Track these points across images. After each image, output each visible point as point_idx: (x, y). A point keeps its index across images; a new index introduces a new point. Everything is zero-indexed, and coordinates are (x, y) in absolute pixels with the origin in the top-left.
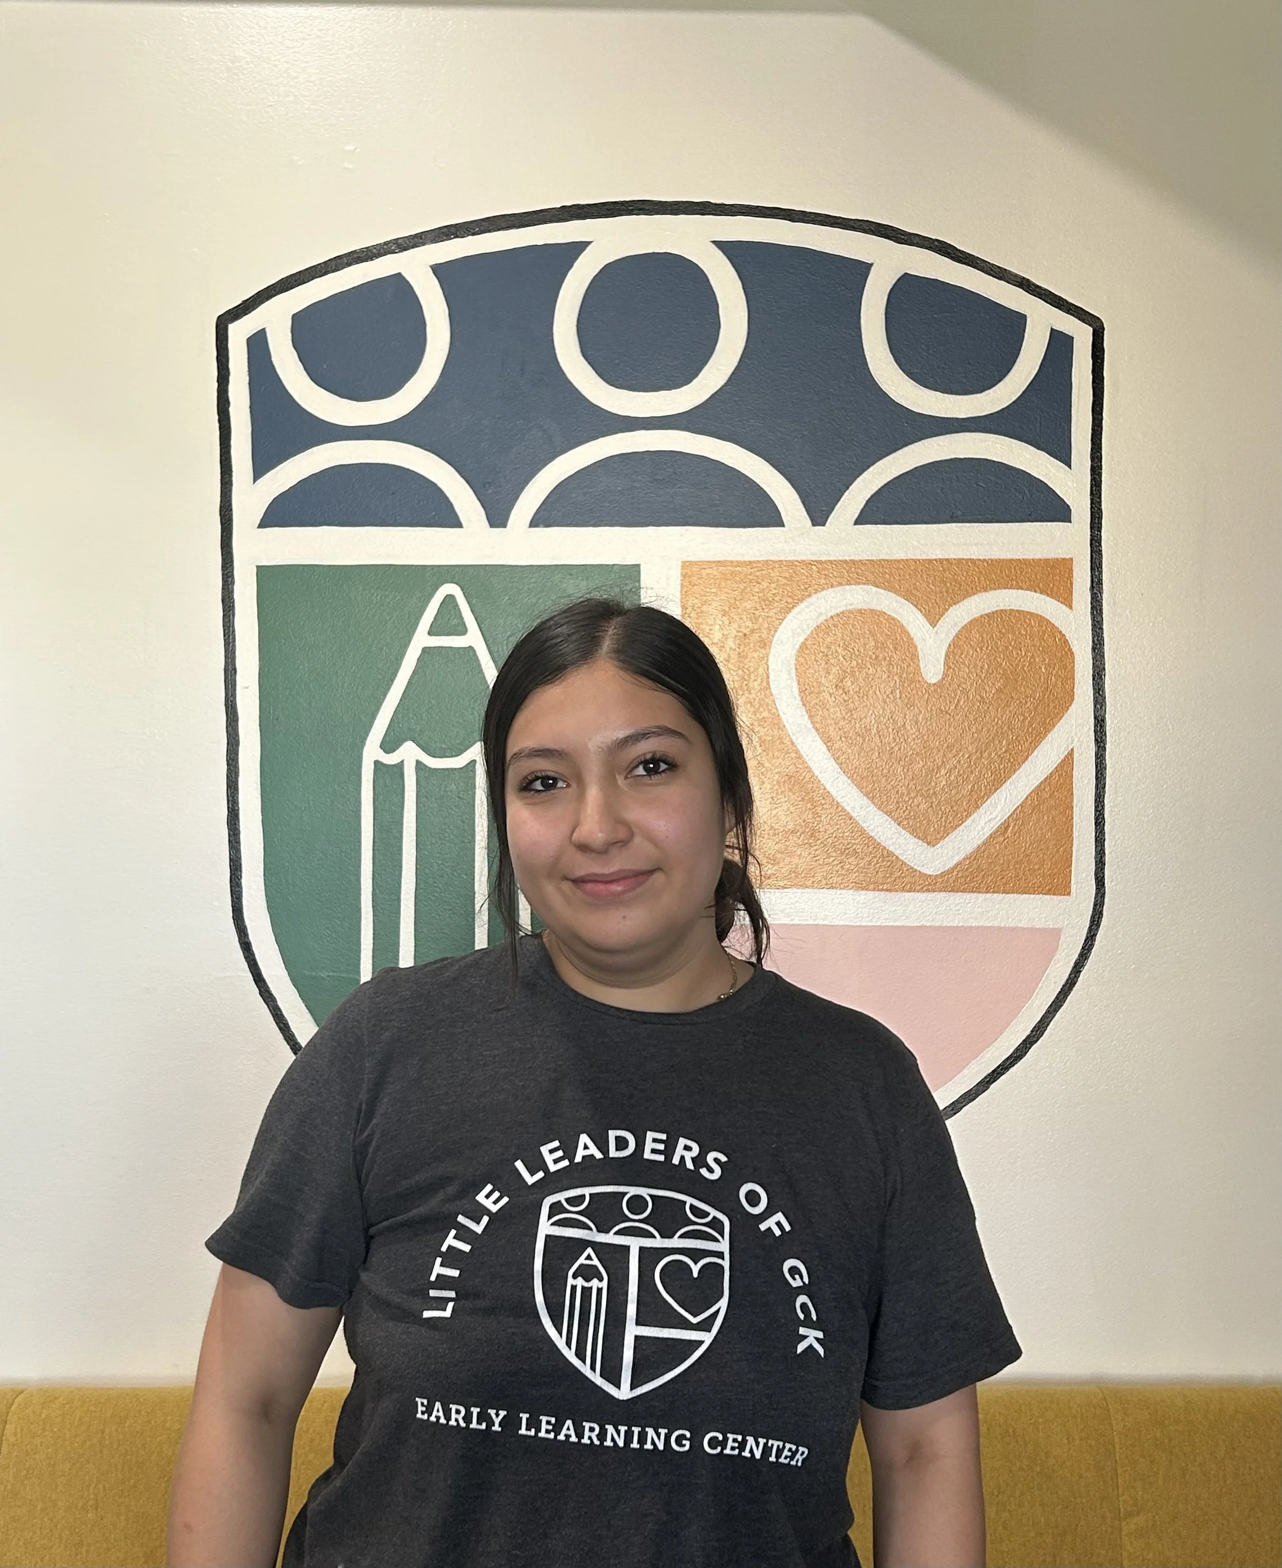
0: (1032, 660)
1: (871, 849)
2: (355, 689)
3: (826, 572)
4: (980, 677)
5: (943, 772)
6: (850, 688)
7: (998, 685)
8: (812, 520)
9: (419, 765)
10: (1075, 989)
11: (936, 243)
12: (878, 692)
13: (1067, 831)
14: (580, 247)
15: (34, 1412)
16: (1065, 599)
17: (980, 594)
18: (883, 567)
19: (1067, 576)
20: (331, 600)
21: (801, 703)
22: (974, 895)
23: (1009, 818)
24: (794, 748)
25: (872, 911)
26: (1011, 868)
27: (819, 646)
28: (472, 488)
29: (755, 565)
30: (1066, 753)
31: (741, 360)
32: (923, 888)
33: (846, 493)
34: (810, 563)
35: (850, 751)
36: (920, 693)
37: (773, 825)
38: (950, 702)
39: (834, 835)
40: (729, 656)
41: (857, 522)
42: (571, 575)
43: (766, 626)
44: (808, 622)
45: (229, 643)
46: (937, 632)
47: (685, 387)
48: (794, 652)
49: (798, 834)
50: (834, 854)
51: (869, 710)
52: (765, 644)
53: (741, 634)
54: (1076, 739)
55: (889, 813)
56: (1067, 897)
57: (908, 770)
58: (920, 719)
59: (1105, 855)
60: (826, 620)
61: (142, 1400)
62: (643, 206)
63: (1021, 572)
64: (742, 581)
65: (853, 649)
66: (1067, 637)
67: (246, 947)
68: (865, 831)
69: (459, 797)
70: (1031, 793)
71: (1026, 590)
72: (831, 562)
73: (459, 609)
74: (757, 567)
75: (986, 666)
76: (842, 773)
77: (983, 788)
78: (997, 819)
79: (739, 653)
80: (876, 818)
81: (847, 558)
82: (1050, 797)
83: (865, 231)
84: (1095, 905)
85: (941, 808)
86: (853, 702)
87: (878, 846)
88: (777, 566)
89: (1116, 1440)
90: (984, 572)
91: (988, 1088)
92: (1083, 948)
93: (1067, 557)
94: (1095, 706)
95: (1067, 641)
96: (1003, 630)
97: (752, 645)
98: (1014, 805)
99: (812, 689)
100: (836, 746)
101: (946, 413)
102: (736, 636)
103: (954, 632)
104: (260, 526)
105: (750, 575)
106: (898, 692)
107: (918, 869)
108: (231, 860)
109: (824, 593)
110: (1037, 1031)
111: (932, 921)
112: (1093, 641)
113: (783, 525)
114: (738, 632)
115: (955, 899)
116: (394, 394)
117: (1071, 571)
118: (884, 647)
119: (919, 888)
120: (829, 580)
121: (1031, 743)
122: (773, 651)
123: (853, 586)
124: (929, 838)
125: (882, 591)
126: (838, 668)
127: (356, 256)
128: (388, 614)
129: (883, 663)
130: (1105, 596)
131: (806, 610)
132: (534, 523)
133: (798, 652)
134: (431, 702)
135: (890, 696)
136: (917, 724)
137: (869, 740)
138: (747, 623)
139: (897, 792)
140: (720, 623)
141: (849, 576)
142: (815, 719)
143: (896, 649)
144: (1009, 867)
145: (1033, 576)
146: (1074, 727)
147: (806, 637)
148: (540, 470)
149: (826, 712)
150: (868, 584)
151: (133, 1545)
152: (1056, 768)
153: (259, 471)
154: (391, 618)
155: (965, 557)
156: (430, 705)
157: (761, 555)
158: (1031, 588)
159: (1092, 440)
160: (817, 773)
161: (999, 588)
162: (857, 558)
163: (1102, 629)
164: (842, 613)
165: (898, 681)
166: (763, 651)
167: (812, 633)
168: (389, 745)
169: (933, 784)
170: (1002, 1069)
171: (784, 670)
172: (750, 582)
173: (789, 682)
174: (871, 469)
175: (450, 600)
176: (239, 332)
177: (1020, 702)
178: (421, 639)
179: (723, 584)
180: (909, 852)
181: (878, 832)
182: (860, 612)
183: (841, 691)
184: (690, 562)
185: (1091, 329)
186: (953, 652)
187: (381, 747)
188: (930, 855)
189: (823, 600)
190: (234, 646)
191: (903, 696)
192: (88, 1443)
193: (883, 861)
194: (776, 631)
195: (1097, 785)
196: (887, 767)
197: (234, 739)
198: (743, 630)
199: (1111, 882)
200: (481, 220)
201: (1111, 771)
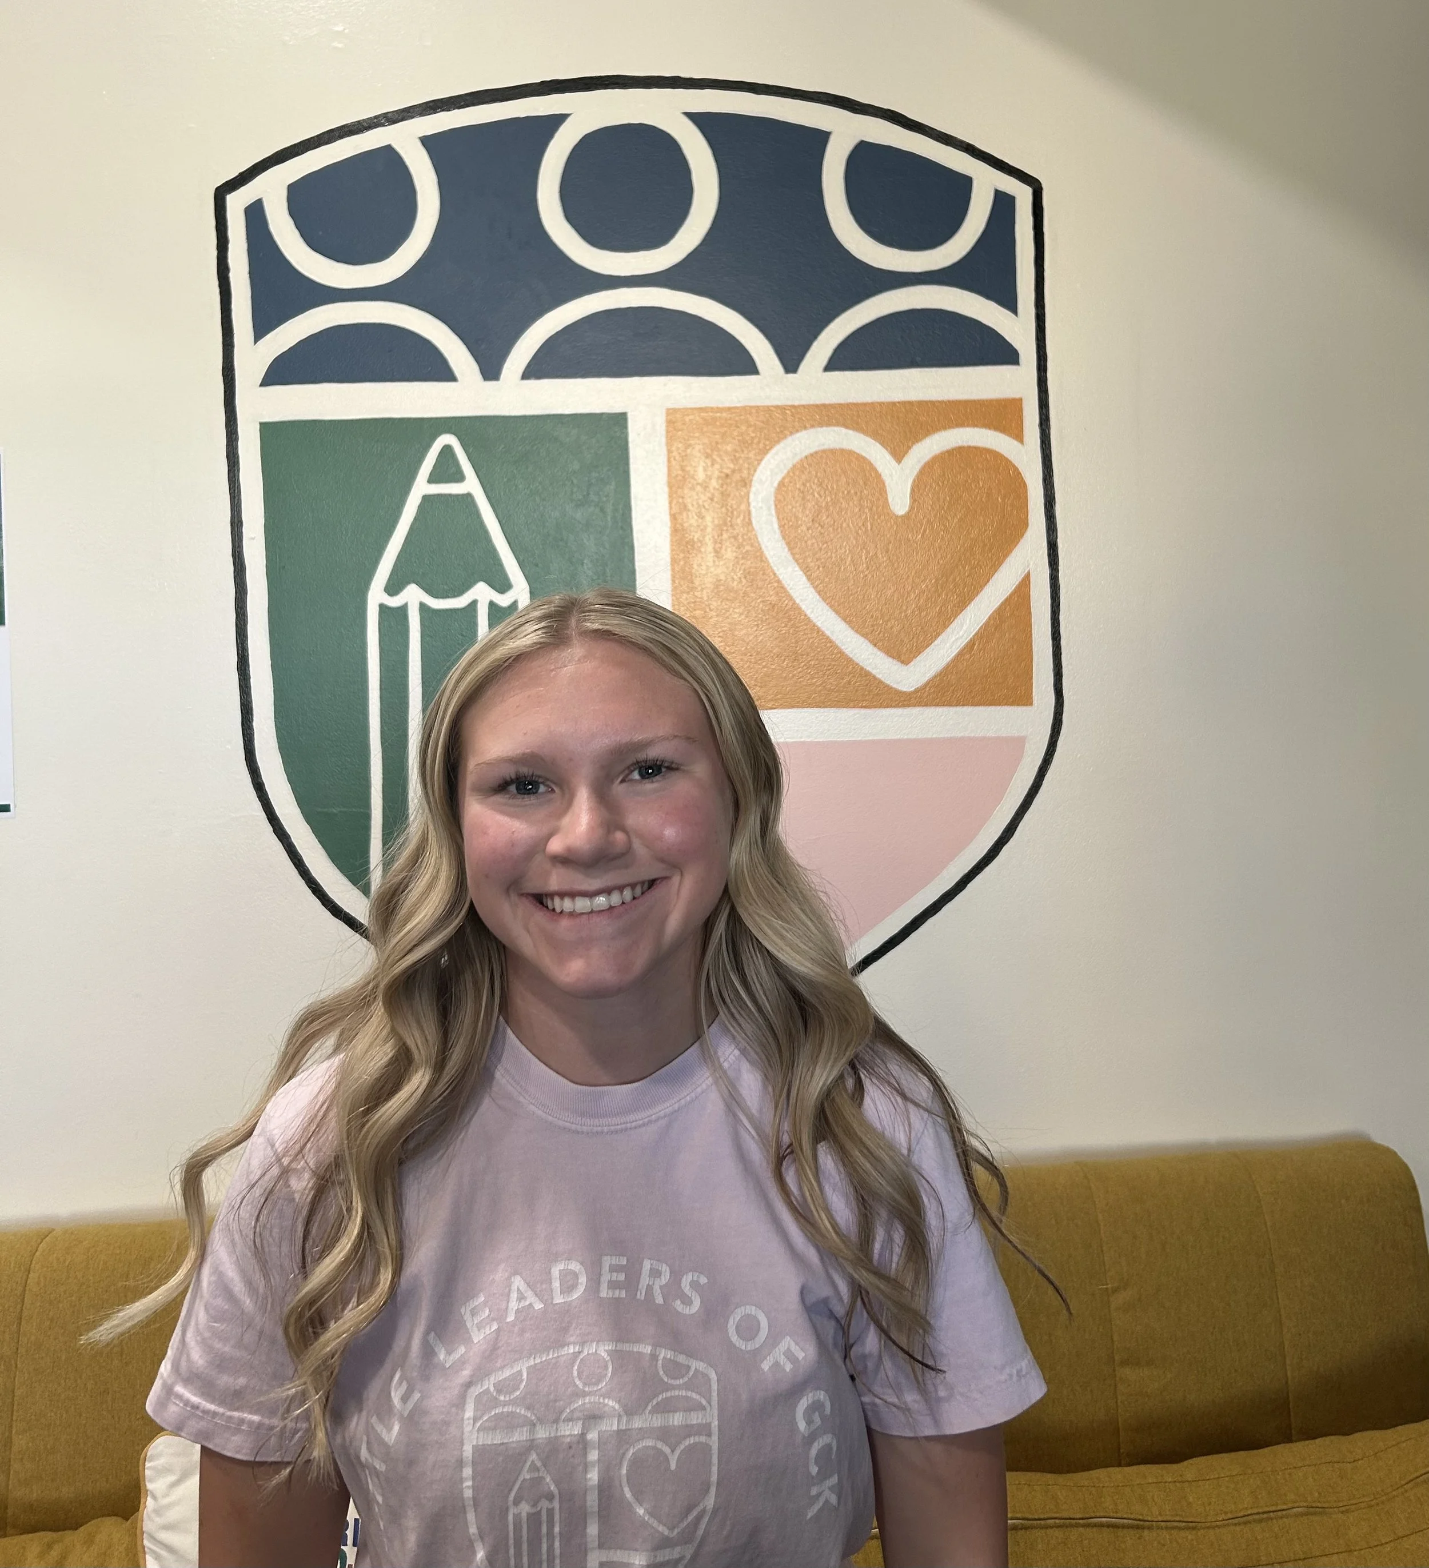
5: (913, 596)
6: (826, 522)
9: (423, 607)
10: (1039, 792)
15: (58, 1259)
34: (782, 409)
35: (827, 580)
36: (889, 524)
40: (713, 495)
42: (562, 423)
43: (746, 465)
45: (235, 497)
48: (773, 490)
52: (746, 483)
55: (865, 636)
56: (1028, 708)
59: (1062, 667)
64: (722, 426)
69: (462, 635)
89: (1100, 1217)
91: (965, 887)
96: (962, 465)
97: (733, 485)
100: (814, 575)
103: (918, 468)
104: (262, 385)
108: (242, 704)
109: (798, 435)
117: (1021, 410)
121: (991, 568)
122: (753, 489)
125: (851, 432)
127: (346, 129)
130: (1051, 432)
132: (527, 375)
136: (887, 552)
139: (872, 616)
147: (783, 475)
157: (739, 402)
160: (798, 601)
162: (827, 402)
163: (1051, 461)
164: (816, 453)
166: (744, 490)
168: (393, 587)
169: (904, 608)
175: (447, 450)
176: (237, 203)
178: (421, 487)
179: (705, 429)
182: (833, 451)
183: (817, 525)
189: (797, 442)
190: (240, 500)
191: (874, 527)
192: (112, 1288)
194: (755, 471)
199: (1069, 692)
200: (466, 95)
201: (1064, 590)
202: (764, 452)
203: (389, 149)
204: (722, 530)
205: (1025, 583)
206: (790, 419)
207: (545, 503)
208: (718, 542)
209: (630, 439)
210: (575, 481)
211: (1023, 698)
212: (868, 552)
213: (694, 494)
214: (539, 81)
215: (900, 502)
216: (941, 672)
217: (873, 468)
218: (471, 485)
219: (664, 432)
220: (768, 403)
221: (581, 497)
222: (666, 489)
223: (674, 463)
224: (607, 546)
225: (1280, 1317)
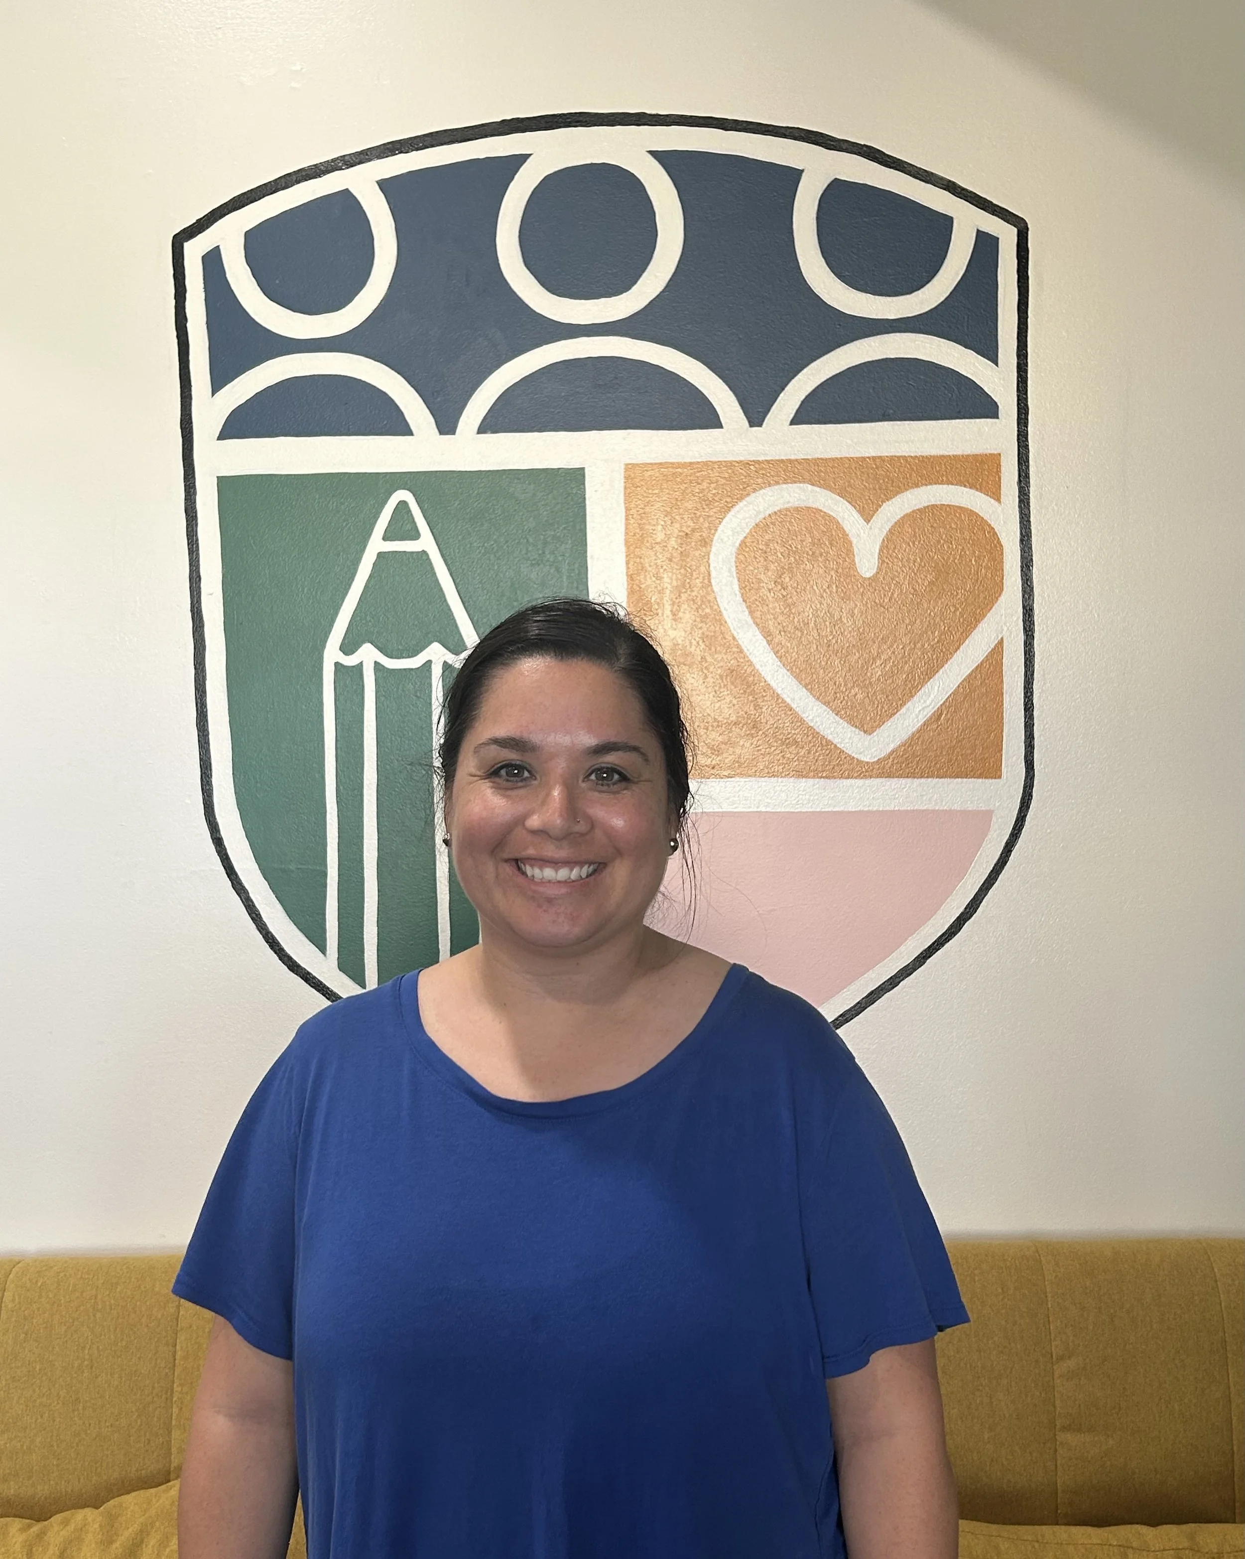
0: (963, 553)
1: (810, 738)
2: (314, 593)
3: (764, 472)
4: (913, 571)
5: (878, 663)
6: (789, 584)
8: (749, 422)
10: (1006, 867)
12: (815, 587)
13: (998, 717)
14: (520, 160)
15: (31, 1280)
18: (818, 466)
19: (995, 470)
20: (289, 508)
22: (909, 780)
23: (941, 705)
24: (736, 643)
25: (812, 798)
26: (944, 753)
27: (758, 543)
30: (996, 642)
31: (678, 266)
32: (861, 774)
33: (782, 395)
34: (747, 464)
35: (789, 645)
37: (716, 717)
38: (885, 595)
39: (775, 726)
41: (792, 423)
42: (518, 479)
43: (707, 525)
44: (747, 520)
46: (871, 528)
48: (734, 550)
49: (741, 725)
50: (775, 744)
52: (706, 543)
54: (1005, 629)
55: (827, 704)
57: (845, 662)
58: (856, 611)
59: (1034, 738)
60: (765, 519)
62: (581, 119)
63: (951, 468)
64: (682, 482)
65: (791, 546)
66: (996, 530)
67: (218, 842)
68: (804, 721)
70: (963, 681)
71: (956, 485)
72: (768, 462)
74: (697, 468)
75: (918, 559)
76: (782, 666)
77: (917, 678)
78: (931, 707)
80: (815, 709)
81: (784, 458)
82: (981, 684)
84: (1025, 787)
85: (876, 698)
86: (791, 597)
87: (816, 734)
88: (717, 466)
89: (1049, 1288)
90: (915, 468)
91: (924, 963)
92: (1014, 829)
93: (996, 453)
94: (1023, 596)
95: (996, 533)
98: (947, 693)
99: (752, 585)
100: (776, 640)
101: (877, 315)
102: (678, 536)
104: (221, 437)
105: (690, 476)
106: (834, 586)
107: (856, 756)
108: (201, 760)
109: (762, 492)
110: (970, 909)
111: (869, 806)
113: (721, 427)
114: (680, 531)
115: (891, 784)
117: (999, 465)
119: (856, 775)
120: (767, 480)
121: (962, 634)
122: (714, 549)
123: (790, 485)
124: (865, 726)
125: (818, 489)
126: (776, 564)
127: (304, 174)
128: (344, 521)
129: (820, 559)
130: (1032, 489)
131: (745, 508)
132: (482, 430)
133: (738, 549)
134: (387, 605)
135: (827, 590)
136: (852, 617)
137: (807, 634)
138: (689, 523)
140: (663, 523)
141: (786, 475)
143: (831, 544)
144: (941, 753)
145: (963, 472)
146: (1003, 617)
147: (745, 535)
148: (485, 378)
149: (765, 608)
150: (804, 482)
152: (987, 656)
154: (347, 525)
155: (898, 454)
156: (386, 608)
159: (1018, 338)
160: (758, 667)
161: (931, 484)
162: (793, 457)
163: (1030, 522)
164: (780, 511)
165: (834, 576)
168: (348, 647)
170: (937, 945)
172: (691, 482)
173: (731, 579)
174: (805, 370)
176: (194, 250)
177: (952, 594)
178: (376, 545)
179: (665, 486)
180: (847, 741)
181: (816, 722)
182: (797, 509)
183: (779, 587)
184: (633, 465)
186: (887, 546)
187: (340, 649)
188: (866, 743)
189: (761, 500)
190: (198, 554)
191: (840, 590)
193: (821, 750)
194: (716, 530)
195: (1026, 672)
196: (825, 659)
198: (684, 529)
199: (1041, 764)
200: (424, 135)
201: (1039, 658)
203: (346, 194)
204: (680, 592)
205: (998, 650)
207: (499, 561)
208: (676, 605)
209: (587, 496)
210: (531, 540)
212: (832, 616)
213: (652, 553)
214: (499, 120)
216: (906, 742)
217: (839, 527)
218: (426, 543)
219: (622, 489)
221: (536, 556)
222: (624, 549)
225: (1230, 1393)
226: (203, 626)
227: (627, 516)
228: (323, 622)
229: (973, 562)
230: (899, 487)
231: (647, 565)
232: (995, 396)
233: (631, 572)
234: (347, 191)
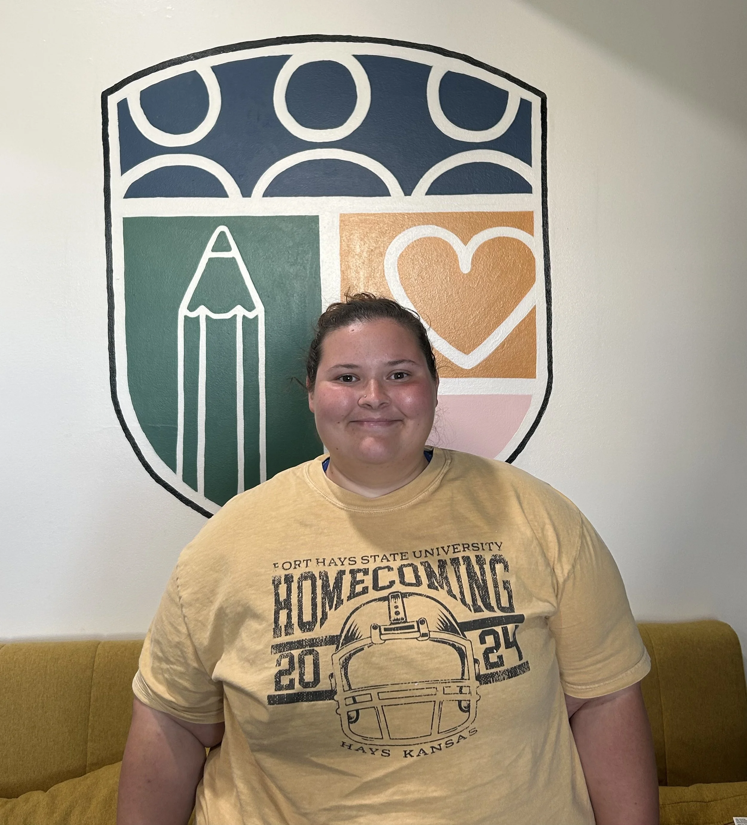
2: (174, 279)
4: (489, 270)
7: (498, 274)
10: (539, 425)
11: (463, 56)
12: (439, 278)
13: (533, 346)
14: (286, 58)
15: (10, 657)
16: (530, 232)
17: (488, 229)
18: (440, 216)
21: (400, 284)
22: (488, 379)
27: (409, 255)
28: (233, 177)
29: (376, 215)
30: (532, 308)
33: (421, 180)
34: (403, 215)
35: (425, 308)
36: (459, 278)
40: (364, 260)
41: (427, 194)
42: (284, 221)
43: (382, 245)
46: (467, 248)
47: (340, 127)
48: (397, 258)
51: (434, 287)
52: (382, 254)
53: (370, 250)
56: (534, 379)
58: (460, 291)
59: (553, 358)
60: (412, 243)
61: (67, 649)
62: (318, 38)
63: (508, 218)
64: (370, 223)
67: (118, 412)
69: (229, 334)
71: (511, 227)
72: (414, 213)
73: (227, 238)
79: (369, 259)
81: (422, 212)
82: (525, 329)
83: (428, 50)
84: (548, 383)
94: (546, 284)
97: (375, 255)
98: (507, 333)
104: (125, 197)
106: (448, 278)
108: (110, 368)
109: (411, 229)
112: (544, 252)
113: (390, 195)
115: (479, 381)
116: (193, 131)
118: (441, 256)
121: (514, 303)
122: (386, 258)
127: (172, 62)
130: (549, 230)
132: (265, 195)
133: (399, 258)
136: (458, 293)
140: (360, 244)
142: (408, 292)
144: (505, 365)
149: (413, 288)
151: (62, 726)
153: (124, 170)
157: (380, 210)
158: (512, 226)
161: (498, 226)
162: (427, 212)
163: (548, 246)
164: (420, 239)
167: (405, 249)
168: (192, 307)
169: (467, 323)
171: (392, 268)
174: (433, 168)
175: (222, 234)
178: (208, 254)
179: (361, 225)
181: (440, 348)
182: (429, 238)
185: (540, 99)
186: (476, 258)
190: (112, 258)
191: (451, 280)
192: (39, 673)
194: (387, 248)
197: (112, 306)
198: (371, 248)
199: (556, 371)
200: (236, 44)
201: (554, 316)
202: (393, 237)
205: (533, 311)
206: (407, 220)
209: (320, 230)
210: (290, 252)
211: (531, 374)
213: (354, 260)
214: (276, 37)
215: (465, 267)
216: (486, 359)
217: (451, 248)
218: (235, 253)
219: (338, 227)
220: (395, 212)
221: (293, 261)
222: (339, 257)
223: (343, 243)
224: (307, 287)
225: (662, 709)
226: (113, 296)
227: (341, 240)
228: (179, 294)
229: (520, 267)
230: (482, 228)
231: (351, 266)
232: (531, 182)
233: (343, 269)
234: (195, 71)
